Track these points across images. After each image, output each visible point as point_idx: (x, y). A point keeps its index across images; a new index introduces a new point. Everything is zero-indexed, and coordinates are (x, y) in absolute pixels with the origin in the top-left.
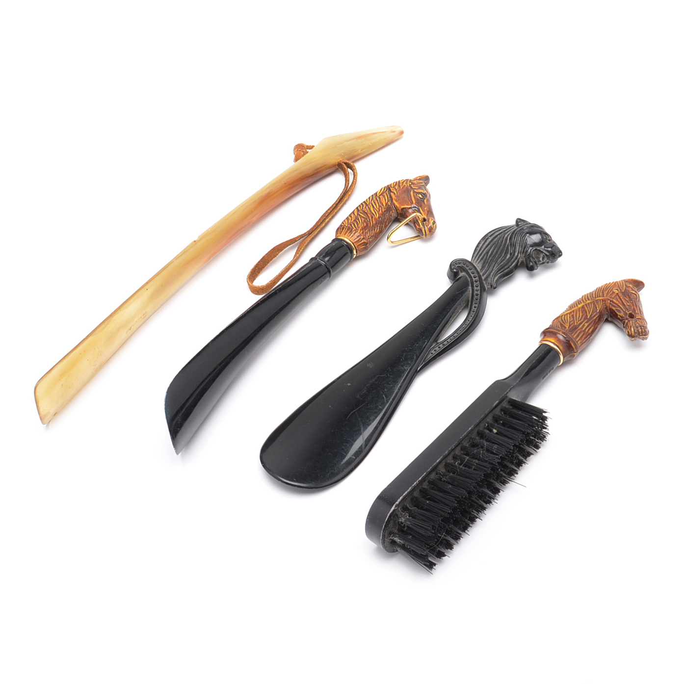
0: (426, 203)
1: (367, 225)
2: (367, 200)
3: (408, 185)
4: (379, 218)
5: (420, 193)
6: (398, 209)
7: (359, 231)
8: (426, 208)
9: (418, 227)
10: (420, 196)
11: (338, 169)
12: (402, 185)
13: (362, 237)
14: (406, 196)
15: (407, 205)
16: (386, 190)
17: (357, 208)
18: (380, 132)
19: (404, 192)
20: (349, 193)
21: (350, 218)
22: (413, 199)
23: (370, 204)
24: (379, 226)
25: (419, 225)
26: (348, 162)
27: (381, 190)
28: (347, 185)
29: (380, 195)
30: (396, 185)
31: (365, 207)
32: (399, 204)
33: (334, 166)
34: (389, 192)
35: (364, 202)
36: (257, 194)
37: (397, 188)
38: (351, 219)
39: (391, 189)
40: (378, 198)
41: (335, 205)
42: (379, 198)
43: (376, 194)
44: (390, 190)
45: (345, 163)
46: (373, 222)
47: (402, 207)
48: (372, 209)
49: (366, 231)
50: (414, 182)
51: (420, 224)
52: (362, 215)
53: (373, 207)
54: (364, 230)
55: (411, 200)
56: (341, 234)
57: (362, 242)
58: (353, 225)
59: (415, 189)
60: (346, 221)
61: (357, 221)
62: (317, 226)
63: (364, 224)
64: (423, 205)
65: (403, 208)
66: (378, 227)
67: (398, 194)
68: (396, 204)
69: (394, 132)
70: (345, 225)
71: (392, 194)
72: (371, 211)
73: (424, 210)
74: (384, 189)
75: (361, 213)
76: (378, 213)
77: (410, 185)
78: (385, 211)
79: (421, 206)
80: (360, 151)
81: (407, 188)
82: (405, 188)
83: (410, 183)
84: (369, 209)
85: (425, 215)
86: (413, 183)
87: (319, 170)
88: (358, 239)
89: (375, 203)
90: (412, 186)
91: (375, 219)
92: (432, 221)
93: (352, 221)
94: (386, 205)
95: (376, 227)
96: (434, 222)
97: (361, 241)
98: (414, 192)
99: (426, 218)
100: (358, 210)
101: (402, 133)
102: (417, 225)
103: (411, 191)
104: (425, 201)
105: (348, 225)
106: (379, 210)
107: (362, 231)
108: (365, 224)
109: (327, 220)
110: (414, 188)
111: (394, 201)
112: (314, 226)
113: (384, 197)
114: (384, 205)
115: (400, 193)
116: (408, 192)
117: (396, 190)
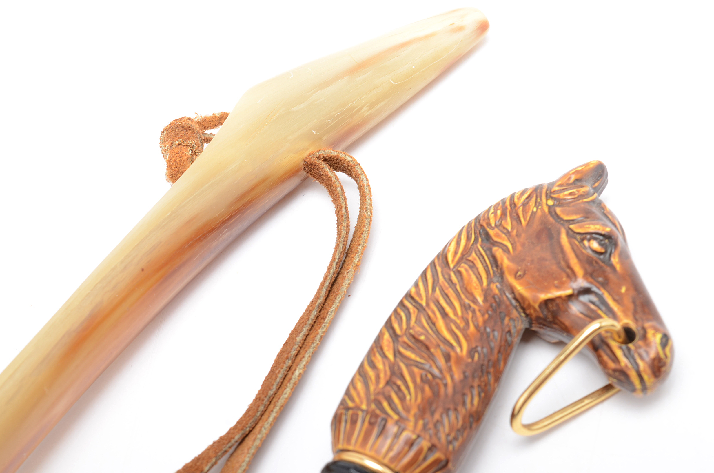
0: (618, 267)
1: (436, 394)
2: (416, 285)
3: (546, 209)
4: (471, 352)
5: (593, 236)
6: (530, 306)
7: (411, 425)
8: (623, 290)
9: (612, 365)
10: (595, 245)
11: (306, 178)
12: (525, 211)
13: (425, 444)
14: (547, 255)
15: (558, 288)
16: (476, 239)
17: (389, 324)
18: (419, 39)
19: (538, 235)
20: (356, 260)
21: (371, 373)
22: (574, 262)
23: (433, 306)
24: (476, 383)
25: (616, 359)
26: (334, 153)
27: (458, 243)
28: (344, 232)
29: (458, 263)
30: (504, 214)
31: (418, 320)
32: (528, 285)
33: (293, 173)
34: (488, 245)
35: (409, 296)
36: (52, 326)
37: (509, 228)
38: (378, 377)
39: (491, 232)
40: (452, 274)
41: (314, 313)
42: (459, 273)
43: (443, 256)
44: (488, 237)
45: (325, 160)
46: (452, 377)
47: (543, 297)
48: (441, 323)
49: (437, 416)
50: (561, 195)
51: (619, 353)
52: (413, 356)
53: (445, 315)
54: (428, 416)
55: (569, 267)
56: (348, 440)
57: (431, 459)
58: (385, 404)
59: (572, 221)
60: (360, 385)
61: (399, 383)
62: (266, 401)
63: (423, 391)
64: (611, 276)
65: (547, 302)
66: (475, 392)
67: (519, 248)
68: (520, 288)
69: (460, 29)
70: (358, 408)
71: (498, 252)
72: (438, 333)
73: (620, 294)
74: (468, 238)
75: (408, 347)
76: (466, 337)
77: (549, 207)
78: (485, 322)
79: (605, 284)
80: (365, 112)
81: (544, 223)
82: (536, 225)
83: (550, 202)
84: (432, 323)
85: (626, 315)
86: (560, 202)
87: (246, 200)
88: (411, 454)
89: (446, 296)
90: (558, 210)
91: (459, 360)
92: (659, 336)
93: (381, 385)
94: (485, 300)
95: (467, 391)
96: (666, 340)
97: (425, 459)
98: (571, 234)
99: (633, 326)
100: (395, 336)
101: (483, 27)
102: (605, 358)
103: (559, 233)
104: (615, 260)
105: (368, 405)
106: (467, 324)
107: (421, 422)
108: (427, 388)
109: (297, 373)
110: (566, 218)
111: (511, 280)
112: (259, 399)
113: (473, 266)
114: (480, 300)
115: (523, 245)
116: (550, 236)
117: (508, 233)
